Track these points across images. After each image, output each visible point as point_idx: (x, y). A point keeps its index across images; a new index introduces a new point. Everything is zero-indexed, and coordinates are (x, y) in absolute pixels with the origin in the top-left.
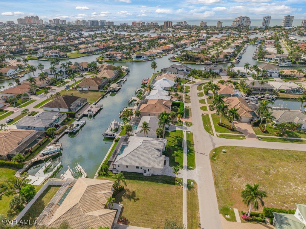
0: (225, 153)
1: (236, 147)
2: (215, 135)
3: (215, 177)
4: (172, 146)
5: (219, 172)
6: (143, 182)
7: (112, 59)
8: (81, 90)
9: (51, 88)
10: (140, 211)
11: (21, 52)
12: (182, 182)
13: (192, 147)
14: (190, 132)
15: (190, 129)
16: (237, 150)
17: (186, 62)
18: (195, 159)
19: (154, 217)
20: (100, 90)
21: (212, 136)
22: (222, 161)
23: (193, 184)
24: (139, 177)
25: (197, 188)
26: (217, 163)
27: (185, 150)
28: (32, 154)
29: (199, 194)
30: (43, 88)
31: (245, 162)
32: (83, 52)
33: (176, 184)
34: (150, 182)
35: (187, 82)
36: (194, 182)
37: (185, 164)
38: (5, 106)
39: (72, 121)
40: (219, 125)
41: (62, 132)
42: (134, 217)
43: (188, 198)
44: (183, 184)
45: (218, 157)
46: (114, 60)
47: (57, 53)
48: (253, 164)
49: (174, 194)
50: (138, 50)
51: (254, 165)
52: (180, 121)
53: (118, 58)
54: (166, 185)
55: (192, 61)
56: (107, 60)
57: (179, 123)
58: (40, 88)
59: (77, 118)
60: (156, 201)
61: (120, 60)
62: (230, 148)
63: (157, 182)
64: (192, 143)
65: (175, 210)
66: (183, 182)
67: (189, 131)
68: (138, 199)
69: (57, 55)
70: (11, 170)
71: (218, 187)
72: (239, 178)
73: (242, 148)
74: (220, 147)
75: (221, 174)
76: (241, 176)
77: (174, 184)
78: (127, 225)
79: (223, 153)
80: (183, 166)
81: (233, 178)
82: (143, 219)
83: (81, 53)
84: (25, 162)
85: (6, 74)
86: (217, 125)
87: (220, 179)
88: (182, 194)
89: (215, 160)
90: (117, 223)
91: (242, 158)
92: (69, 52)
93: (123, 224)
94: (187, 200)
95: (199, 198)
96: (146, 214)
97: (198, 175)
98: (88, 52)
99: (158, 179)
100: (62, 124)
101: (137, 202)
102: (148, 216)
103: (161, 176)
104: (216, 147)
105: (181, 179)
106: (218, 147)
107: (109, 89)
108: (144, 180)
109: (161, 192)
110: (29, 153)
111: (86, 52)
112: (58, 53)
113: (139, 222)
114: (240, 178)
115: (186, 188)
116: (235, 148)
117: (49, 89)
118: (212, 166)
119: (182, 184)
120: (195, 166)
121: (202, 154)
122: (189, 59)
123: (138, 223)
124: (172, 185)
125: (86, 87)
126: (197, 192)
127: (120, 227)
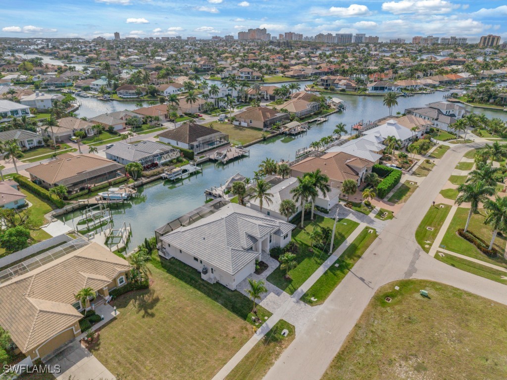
0: (426, 299)
1: (470, 295)
2: (432, 253)
3: (352, 341)
4: (306, 245)
5: (370, 336)
6: (192, 290)
7: (329, 88)
8: (238, 124)
9: (201, 116)
10: (135, 338)
11: (208, 70)
12: (265, 321)
13: (354, 260)
14: (374, 230)
15: (379, 225)
16: (466, 303)
17: (480, 104)
18: (337, 285)
19: (148, 362)
20: (265, 129)
21: (422, 253)
22: (400, 313)
23: (286, 335)
24: (192, 279)
25: (286, 347)
26: (382, 313)
27: (329, 262)
28: (90, 193)
29: (278, 363)
30: (190, 114)
31: (467, 339)
32: (291, 76)
33: (247, 319)
34: (203, 295)
35: (452, 139)
36: (290, 332)
37: (305, 287)
38: (125, 128)
39: (183, 163)
40: (461, 234)
41: (156, 175)
42: (113, 345)
43: (247, 357)
44: (264, 325)
45: (400, 302)
46: (332, 90)
47: (248, 73)
48: (491, 353)
49: (227, 336)
50: (390, 79)
51: (490, 356)
52: (368, 205)
53: (341, 86)
54: (227, 312)
55: (496, 104)
56: (320, 89)
57: (364, 208)
58: (186, 114)
59: (195, 161)
60: (179, 333)
61: (343, 90)
62: (451, 292)
63: (216, 299)
64: (358, 253)
65: (198, 370)
66: (267, 322)
67: (372, 229)
68: (152, 315)
69: (249, 75)
70: (48, 206)
71: (340, 367)
72: (415, 369)
73: (487, 302)
74: (421, 281)
75: (373, 342)
76: (425, 369)
77: (244, 317)
78: (91, 352)
79: (420, 298)
80: (295, 290)
81: (397, 364)
82: (124, 357)
83: (288, 77)
84: (72, 202)
85: (163, 92)
86: (457, 233)
87: (362, 350)
88: (242, 344)
89: (383, 304)
90: (80, 341)
91: (467, 326)
92: (272, 74)
93: (87, 347)
94: (242, 361)
95: (272, 370)
96: (138, 351)
97: (315, 320)
98: (298, 76)
99: (220, 295)
100: (165, 164)
101: (146, 319)
102: (139, 355)
103: (232, 291)
104: (411, 278)
105: (266, 313)
106: (417, 280)
107: (282, 130)
108: (195, 287)
109: (206, 321)
110: (86, 191)
111: (296, 75)
112: (250, 73)
113: (113, 358)
114: (419, 371)
115: (262, 335)
116: (465, 296)
117: (197, 117)
118: (366, 315)
119: (261, 324)
120: (324, 300)
121: (363, 280)
122: (491, 101)
123: (109, 360)
124: (239, 318)
125: (247, 121)
126: (278, 355)
127: (77, 351)
